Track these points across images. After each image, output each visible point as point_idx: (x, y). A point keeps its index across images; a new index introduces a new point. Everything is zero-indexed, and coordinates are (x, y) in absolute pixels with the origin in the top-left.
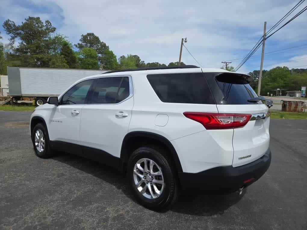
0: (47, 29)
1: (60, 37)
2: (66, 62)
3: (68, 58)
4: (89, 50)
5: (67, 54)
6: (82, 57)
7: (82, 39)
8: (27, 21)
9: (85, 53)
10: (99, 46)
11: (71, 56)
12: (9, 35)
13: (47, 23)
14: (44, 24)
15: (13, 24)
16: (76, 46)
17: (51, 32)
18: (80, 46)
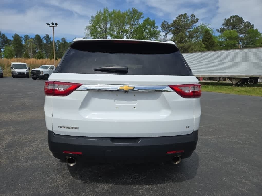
0: (192, 21)
1: (203, 25)
2: (205, 47)
3: (207, 43)
4: (230, 32)
5: (207, 40)
6: (222, 40)
7: (224, 23)
8: (178, 18)
9: (226, 36)
10: (242, 26)
11: (211, 41)
12: (164, 32)
13: (192, 17)
14: (190, 18)
15: (167, 23)
16: (218, 31)
17: (194, 23)
18: (222, 30)
